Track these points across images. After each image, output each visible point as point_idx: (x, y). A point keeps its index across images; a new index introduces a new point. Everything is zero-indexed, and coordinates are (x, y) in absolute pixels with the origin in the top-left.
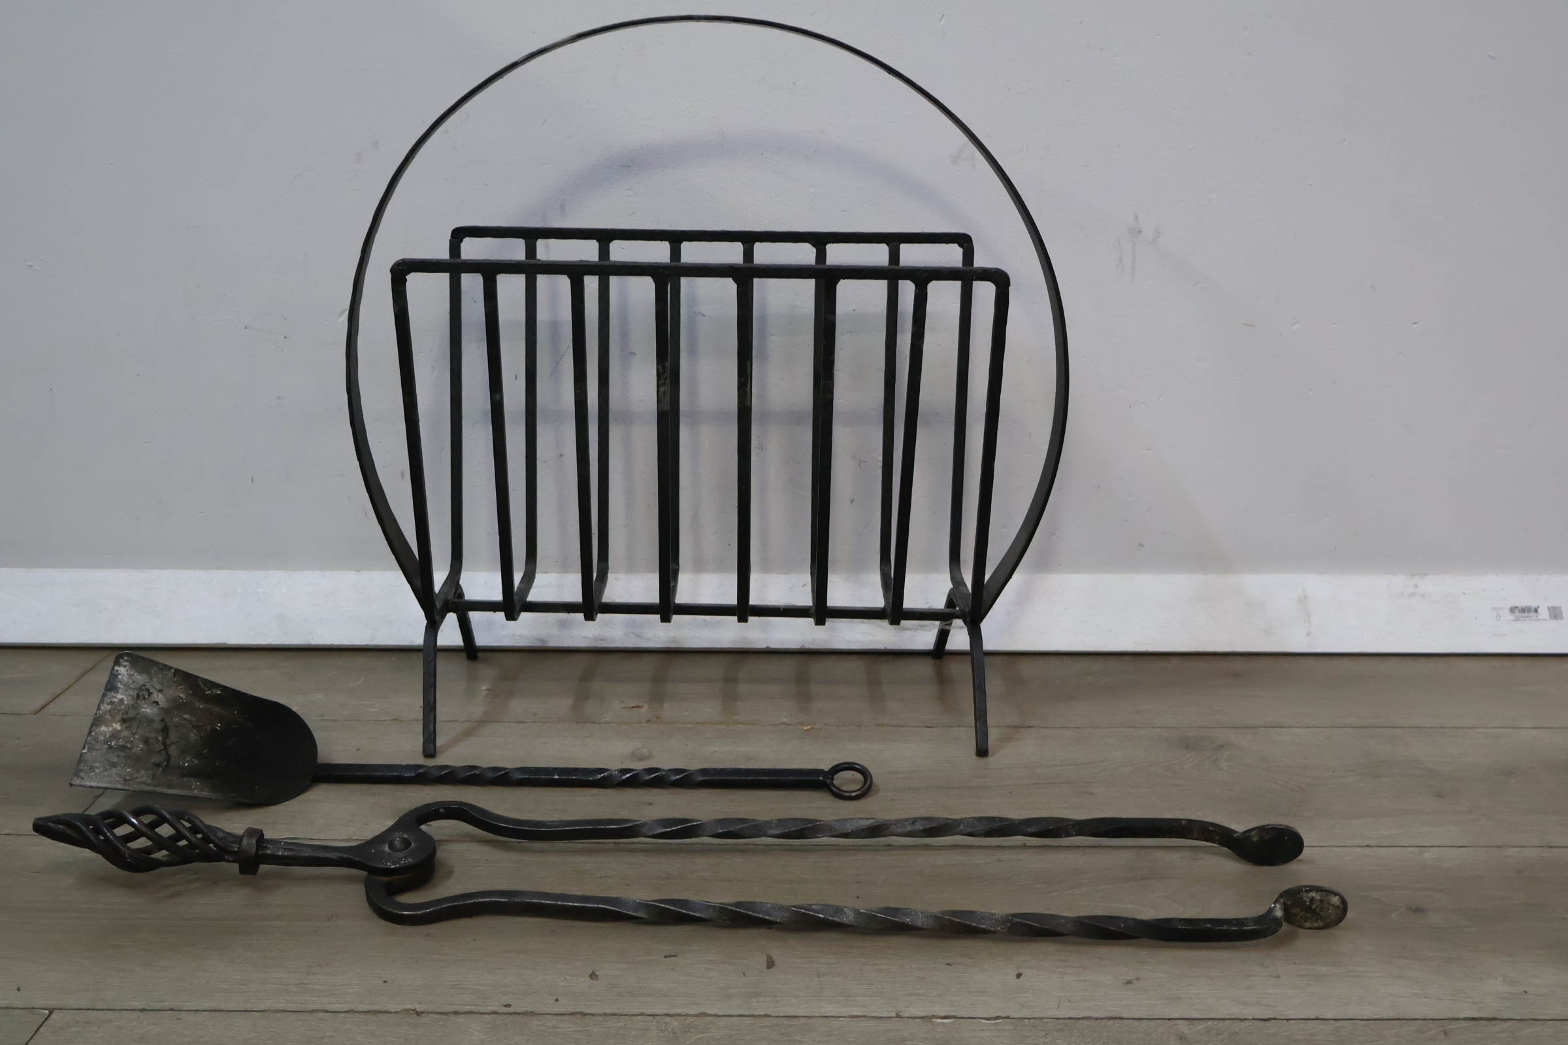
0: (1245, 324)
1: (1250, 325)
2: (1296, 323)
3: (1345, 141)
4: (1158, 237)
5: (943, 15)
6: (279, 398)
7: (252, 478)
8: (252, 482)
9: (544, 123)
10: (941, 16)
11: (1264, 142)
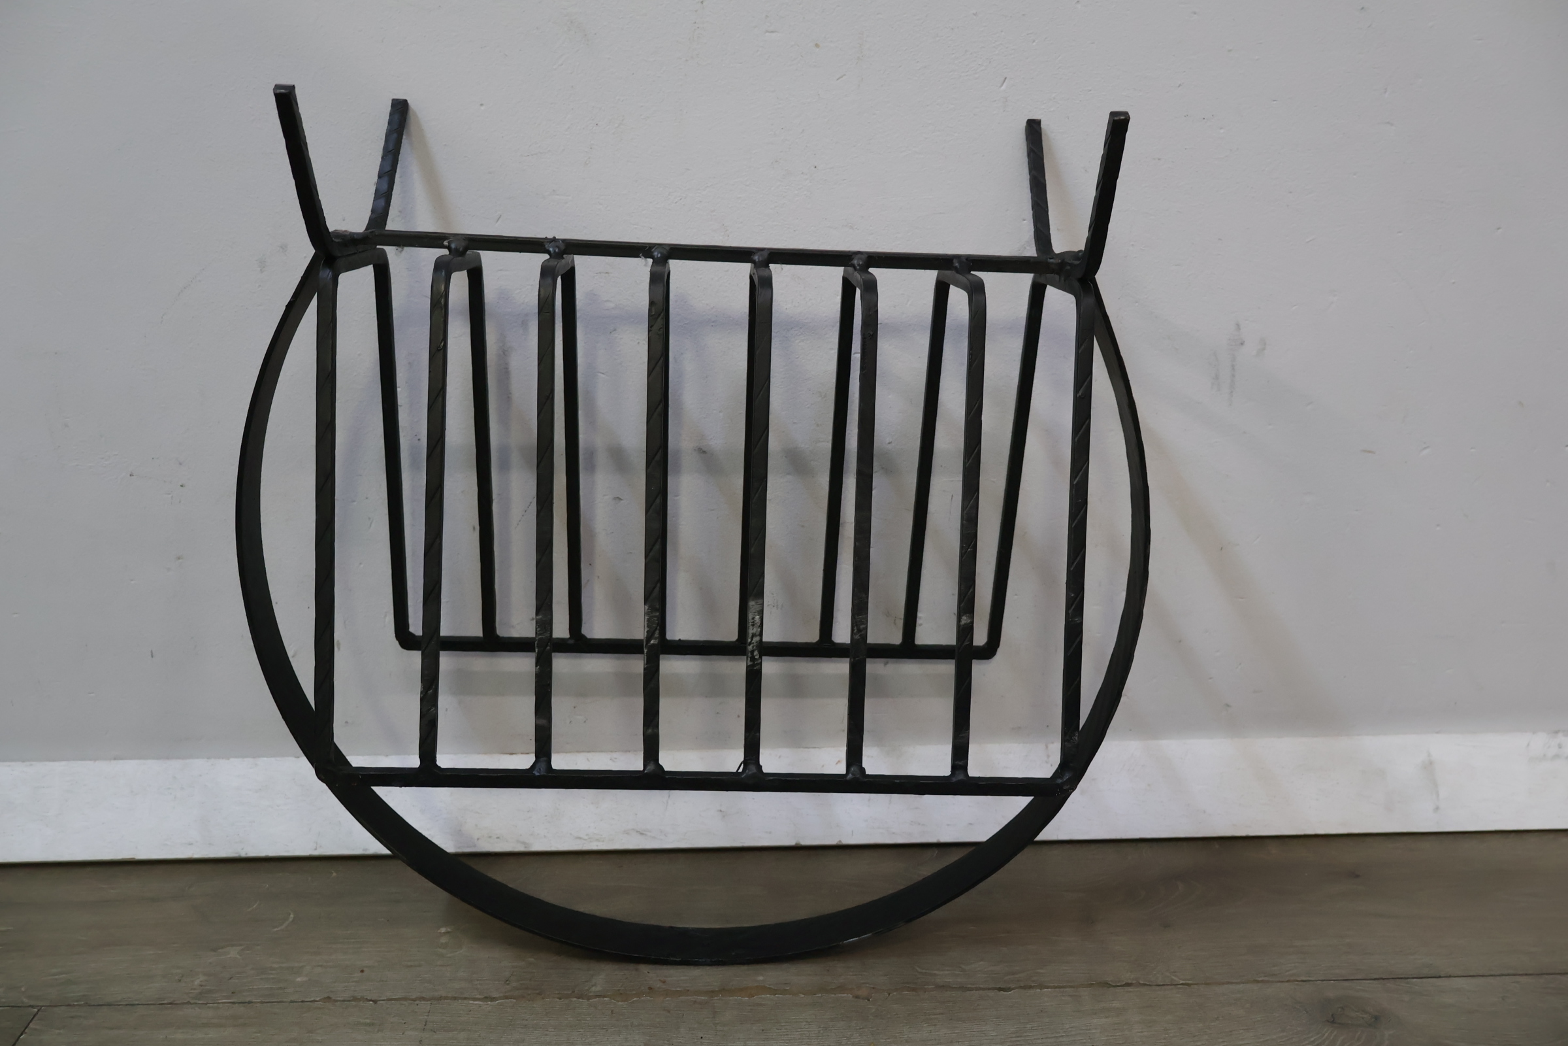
0: (1364, 451)
1: (1369, 452)
2: (1425, 448)
3: (1498, 229)
4: (1264, 349)
5: (1006, 78)
6: (179, 558)
7: (152, 652)
8: (152, 657)
9: (499, 219)
10: (1004, 79)
11: (1399, 232)
